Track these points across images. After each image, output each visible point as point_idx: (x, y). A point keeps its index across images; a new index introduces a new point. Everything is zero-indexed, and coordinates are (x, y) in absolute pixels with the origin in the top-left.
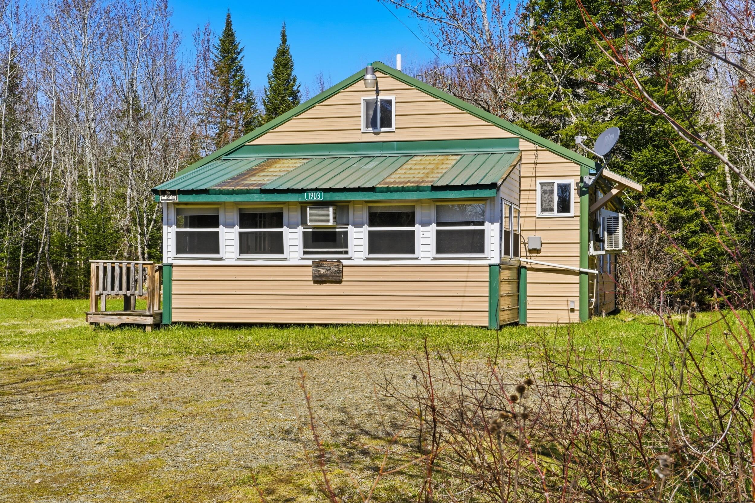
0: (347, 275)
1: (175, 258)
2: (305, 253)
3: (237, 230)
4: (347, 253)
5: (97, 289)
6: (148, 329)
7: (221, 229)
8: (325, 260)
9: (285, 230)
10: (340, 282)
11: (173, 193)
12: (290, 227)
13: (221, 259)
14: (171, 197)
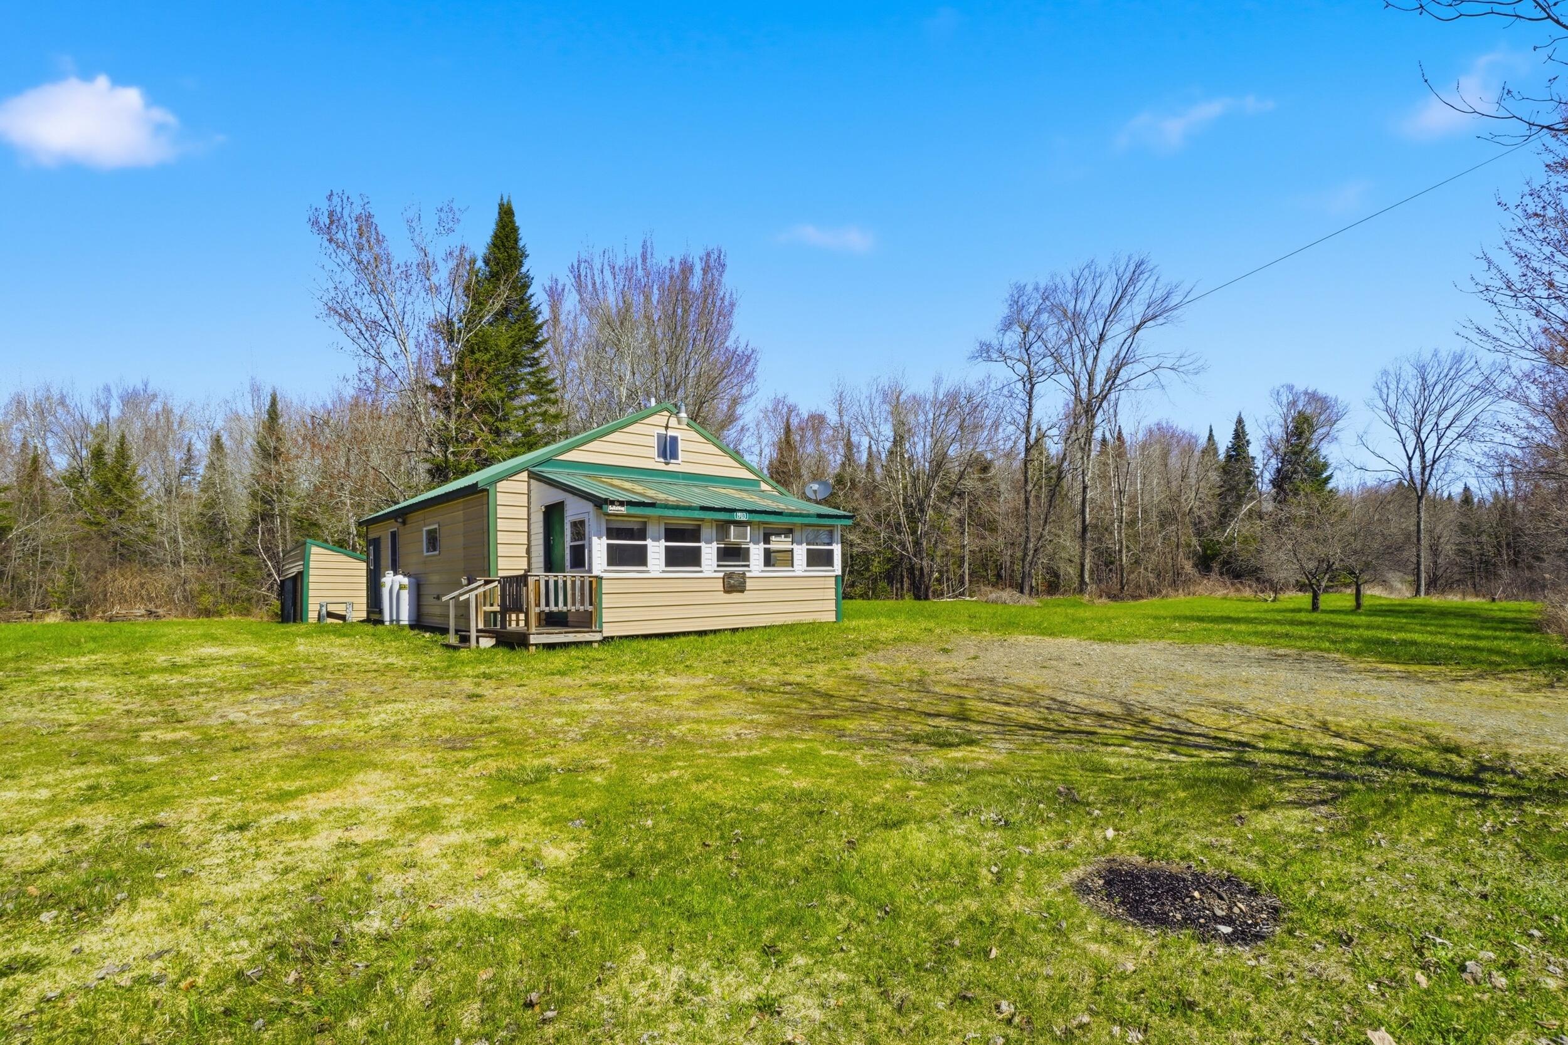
0: (749, 584)
1: (606, 571)
2: (719, 566)
3: (663, 543)
4: (748, 566)
5: (538, 605)
6: (596, 645)
7: (649, 542)
8: (733, 573)
9: (702, 545)
10: (742, 591)
11: (621, 503)
12: (707, 543)
13: (648, 572)
14: (619, 508)
